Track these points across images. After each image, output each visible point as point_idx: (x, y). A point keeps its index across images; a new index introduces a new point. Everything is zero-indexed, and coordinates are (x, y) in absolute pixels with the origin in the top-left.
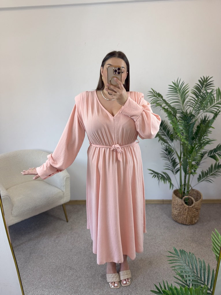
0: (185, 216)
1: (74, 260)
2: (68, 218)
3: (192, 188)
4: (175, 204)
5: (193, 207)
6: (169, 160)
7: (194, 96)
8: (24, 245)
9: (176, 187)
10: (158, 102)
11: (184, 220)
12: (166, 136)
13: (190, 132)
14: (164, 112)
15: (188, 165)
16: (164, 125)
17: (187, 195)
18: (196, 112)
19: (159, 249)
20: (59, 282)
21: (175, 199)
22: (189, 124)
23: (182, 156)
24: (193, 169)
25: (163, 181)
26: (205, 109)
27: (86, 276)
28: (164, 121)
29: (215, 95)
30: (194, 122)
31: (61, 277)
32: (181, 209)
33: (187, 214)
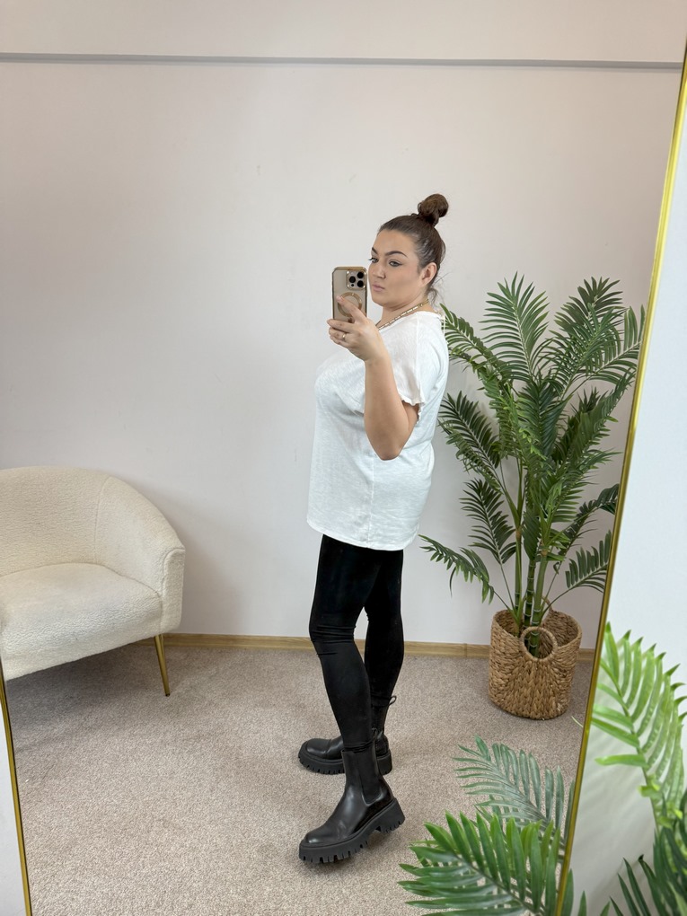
0: (526, 691)
1: (177, 801)
4: (498, 652)
5: (550, 662)
6: (487, 521)
11: (525, 703)
15: (541, 535)
16: (476, 415)
17: (534, 625)
18: (566, 375)
19: (442, 783)
20: (129, 861)
21: (499, 638)
26: (590, 371)
28: (477, 404)
29: (620, 328)
30: (561, 403)
31: (133, 848)
32: (515, 667)
33: (534, 684)
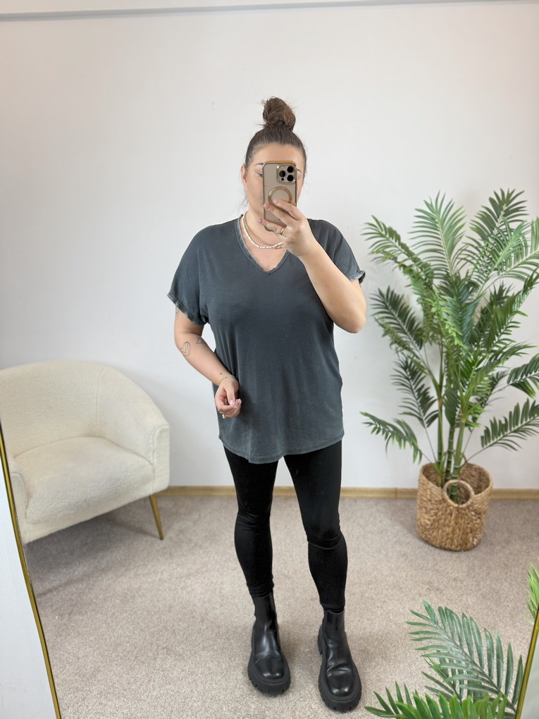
0: (448, 530)
1: (176, 631)
2: (163, 530)
3: (466, 462)
4: (425, 499)
5: (468, 507)
6: (413, 393)
9: (428, 460)
10: (388, 250)
11: (447, 539)
12: (406, 334)
13: (465, 324)
14: (403, 274)
15: (460, 406)
16: (402, 307)
17: (455, 478)
18: (481, 276)
20: (141, 685)
21: (425, 487)
22: (463, 305)
23: (445, 383)
24: (470, 414)
25: (396, 443)
26: (501, 270)
27: (205, 672)
28: (403, 297)
29: (528, 236)
30: (475, 301)
31: (144, 673)
32: (439, 511)
33: (454, 525)
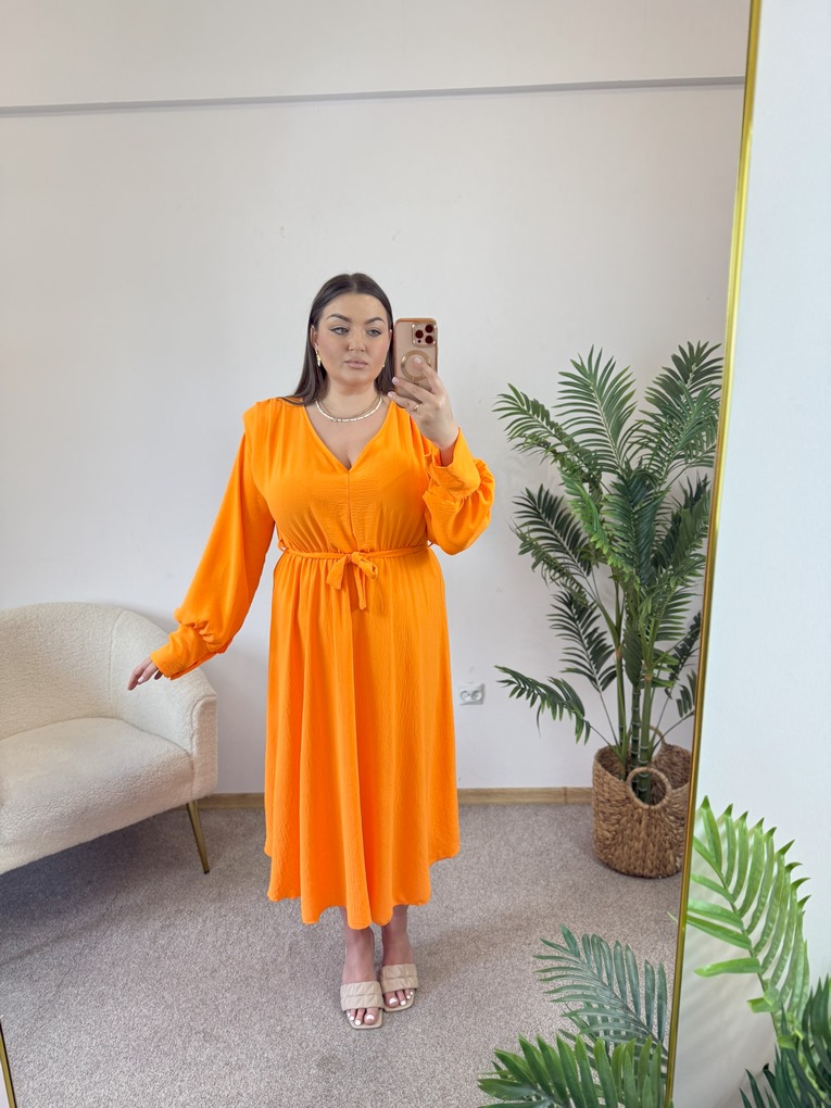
0: (637, 845)
2: (209, 860)
3: (662, 738)
4: (601, 799)
5: (664, 808)
6: (582, 641)
7: (657, 411)
8: (37, 956)
9: (603, 741)
10: (529, 432)
11: (637, 860)
12: (567, 553)
13: (641, 535)
14: (558, 464)
15: (644, 656)
16: (561, 513)
17: (643, 765)
18: (660, 465)
22: (638, 507)
26: (689, 455)
27: (261, 1065)
28: (560, 500)
32: (623, 817)
33: (646, 838)
